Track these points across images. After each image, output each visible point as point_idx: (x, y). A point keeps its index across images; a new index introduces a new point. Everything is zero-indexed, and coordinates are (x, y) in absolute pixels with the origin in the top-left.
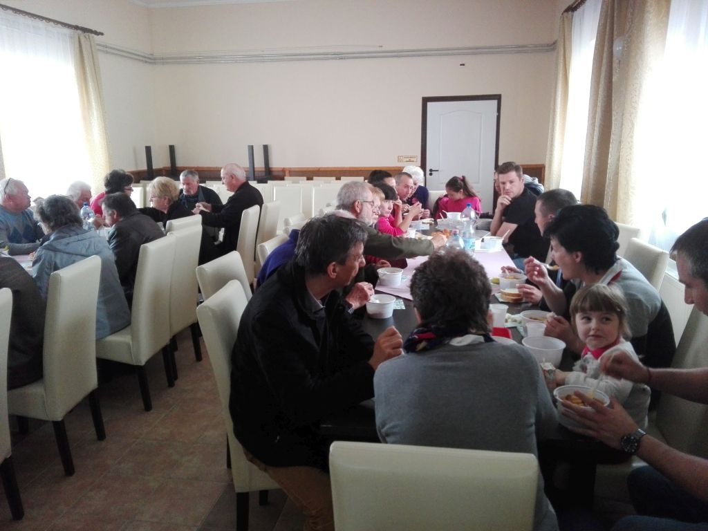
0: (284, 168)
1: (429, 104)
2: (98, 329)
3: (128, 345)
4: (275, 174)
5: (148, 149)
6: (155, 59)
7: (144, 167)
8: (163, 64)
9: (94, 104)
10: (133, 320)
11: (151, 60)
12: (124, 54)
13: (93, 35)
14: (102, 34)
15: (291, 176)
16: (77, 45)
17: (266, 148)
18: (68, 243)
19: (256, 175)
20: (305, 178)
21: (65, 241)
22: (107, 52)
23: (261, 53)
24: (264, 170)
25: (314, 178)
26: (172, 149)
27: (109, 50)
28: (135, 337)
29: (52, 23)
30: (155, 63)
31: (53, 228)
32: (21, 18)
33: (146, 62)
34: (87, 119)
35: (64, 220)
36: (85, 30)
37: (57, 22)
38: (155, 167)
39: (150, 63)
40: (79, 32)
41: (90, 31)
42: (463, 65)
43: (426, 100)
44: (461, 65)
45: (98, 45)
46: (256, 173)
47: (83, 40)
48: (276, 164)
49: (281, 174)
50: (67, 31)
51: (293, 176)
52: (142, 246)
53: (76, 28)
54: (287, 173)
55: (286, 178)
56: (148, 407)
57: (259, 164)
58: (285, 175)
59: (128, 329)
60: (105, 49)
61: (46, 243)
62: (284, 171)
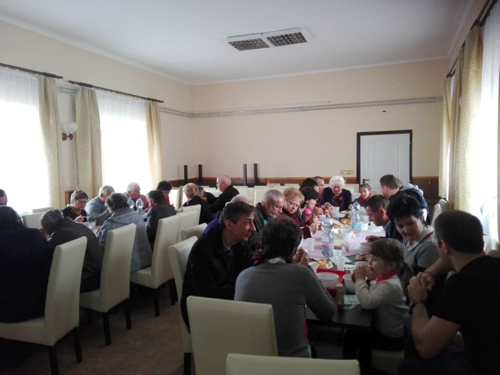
0: (266, 178)
1: (362, 137)
2: (132, 265)
3: (149, 276)
4: (261, 181)
5: (186, 167)
6: (194, 115)
7: (183, 178)
8: (198, 117)
9: (155, 142)
10: (153, 262)
11: (192, 115)
12: (175, 112)
13: (158, 103)
14: (163, 102)
15: (270, 183)
16: (148, 109)
17: (256, 166)
18: (120, 218)
19: (248, 182)
20: (279, 184)
21: (119, 217)
22: (166, 112)
23: (255, 109)
24: (254, 179)
25: (285, 184)
26: (200, 166)
27: (166, 110)
28: (153, 272)
29: (135, 97)
30: (194, 117)
31: (114, 210)
32: (119, 96)
33: (189, 117)
34: (151, 150)
35: (120, 205)
36: (153, 100)
37: (138, 97)
38: (189, 177)
39: (191, 117)
40: (150, 101)
41: (156, 101)
42: (385, 111)
43: (359, 135)
44: (383, 111)
45: (160, 108)
46: (247, 181)
47: (152, 105)
48: (262, 175)
49: (265, 182)
50: (143, 101)
51: (273, 183)
52: (160, 220)
53: (149, 99)
54: (268, 181)
55: (267, 184)
56: (157, 314)
57: (250, 175)
58: (267, 183)
59: (150, 267)
60: (165, 110)
61: (109, 218)
62: (266, 179)
